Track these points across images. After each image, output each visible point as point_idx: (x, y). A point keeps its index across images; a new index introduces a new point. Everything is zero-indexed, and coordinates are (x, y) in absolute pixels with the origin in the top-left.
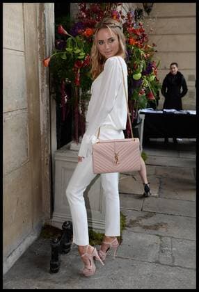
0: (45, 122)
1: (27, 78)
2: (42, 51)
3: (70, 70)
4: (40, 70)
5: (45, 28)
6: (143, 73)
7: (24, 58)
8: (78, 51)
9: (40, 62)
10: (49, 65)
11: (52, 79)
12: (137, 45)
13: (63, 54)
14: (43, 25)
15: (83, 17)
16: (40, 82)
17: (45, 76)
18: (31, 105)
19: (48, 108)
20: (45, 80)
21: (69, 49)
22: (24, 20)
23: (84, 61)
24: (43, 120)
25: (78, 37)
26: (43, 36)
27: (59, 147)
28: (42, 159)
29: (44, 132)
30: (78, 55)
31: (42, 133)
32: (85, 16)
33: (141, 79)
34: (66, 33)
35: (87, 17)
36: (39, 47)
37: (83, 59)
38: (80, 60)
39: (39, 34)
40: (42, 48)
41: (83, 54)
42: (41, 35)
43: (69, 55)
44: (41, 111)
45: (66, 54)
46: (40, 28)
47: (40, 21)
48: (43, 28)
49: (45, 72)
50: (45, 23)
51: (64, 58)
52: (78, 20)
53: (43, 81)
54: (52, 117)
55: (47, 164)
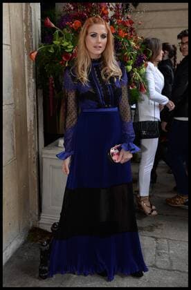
0: (32, 118)
1: (13, 72)
2: (29, 45)
3: (58, 64)
4: (26, 65)
5: (31, 21)
6: (134, 66)
7: (10, 52)
8: (65, 44)
9: (26, 56)
10: (36, 59)
11: (38, 73)
12: (126, 37)
13: (50, 48)
14: (29, 18)
15: (70, 9)
16: (26, 76)
17: (32, 71)
18: (18, 101)
19: (35, 103)
20: (32, 75)
21: (56, 42)
22: (9, 13)
23: (72, 54)
24: (30, 116)
25: (65, 30)
26: (29, 29)
27: (46, 144)
28: (29, 157)
29: (31, 129)
30: (66, 47)
31: (28, 130)
32: (72, 8)
33: (132, 71)
34: (53, 25)
35: (74, 9)
36: (25, 41)
37: (71, 52)
38: (68, 53)
39: (25, 28)
40: (28, 41)
41: (71, 46)
42: (27, 29)
43: (56, 48)
44: (28, 107)
45: (54, 48)
46: (25, 21)
47: (26, 14)
48: (29, 22)
49: (32, 66)
50: (31, 17)
51: (51, 51)
52: (65, 13)
53: (29, 76)
54: (39, 113)
55: (34, 162)
